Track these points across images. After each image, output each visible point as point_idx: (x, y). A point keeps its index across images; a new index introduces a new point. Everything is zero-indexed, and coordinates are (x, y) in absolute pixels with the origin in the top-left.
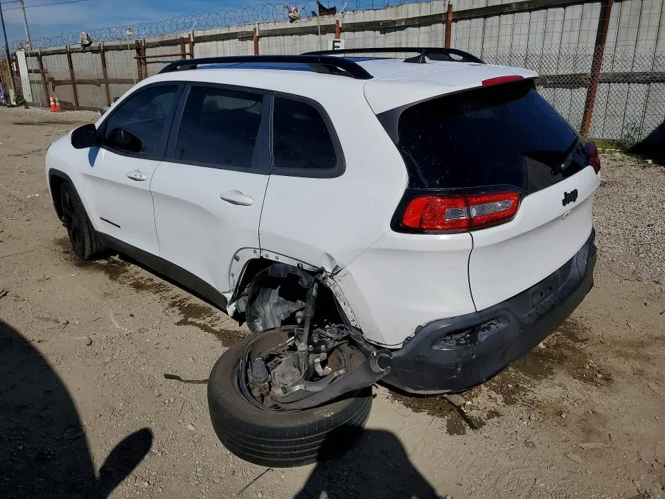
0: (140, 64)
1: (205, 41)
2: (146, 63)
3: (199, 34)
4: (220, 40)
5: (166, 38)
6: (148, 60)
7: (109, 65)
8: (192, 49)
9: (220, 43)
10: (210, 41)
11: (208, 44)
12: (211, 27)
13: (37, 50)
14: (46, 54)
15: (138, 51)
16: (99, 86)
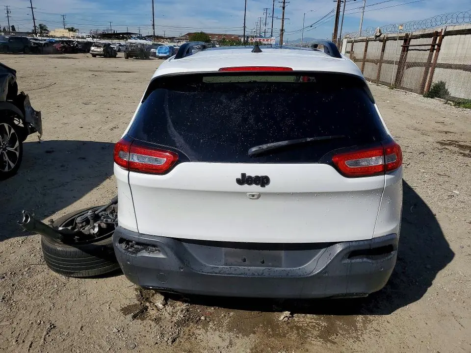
0: (403, 51)
1: (452, 35)
2: (408, 50)
3: (450, 29)
4: (463, 34)
5: (427, 32)
6: (410, 48)
7: (386, 51)
8: (441, 41)
9: (463, 36)
10: (456, 34)
11: (454, 37)
12: (460, 24)
13: (353, 39)
14: (356, 42)
15: (406, 41)
16: (377, 64)
